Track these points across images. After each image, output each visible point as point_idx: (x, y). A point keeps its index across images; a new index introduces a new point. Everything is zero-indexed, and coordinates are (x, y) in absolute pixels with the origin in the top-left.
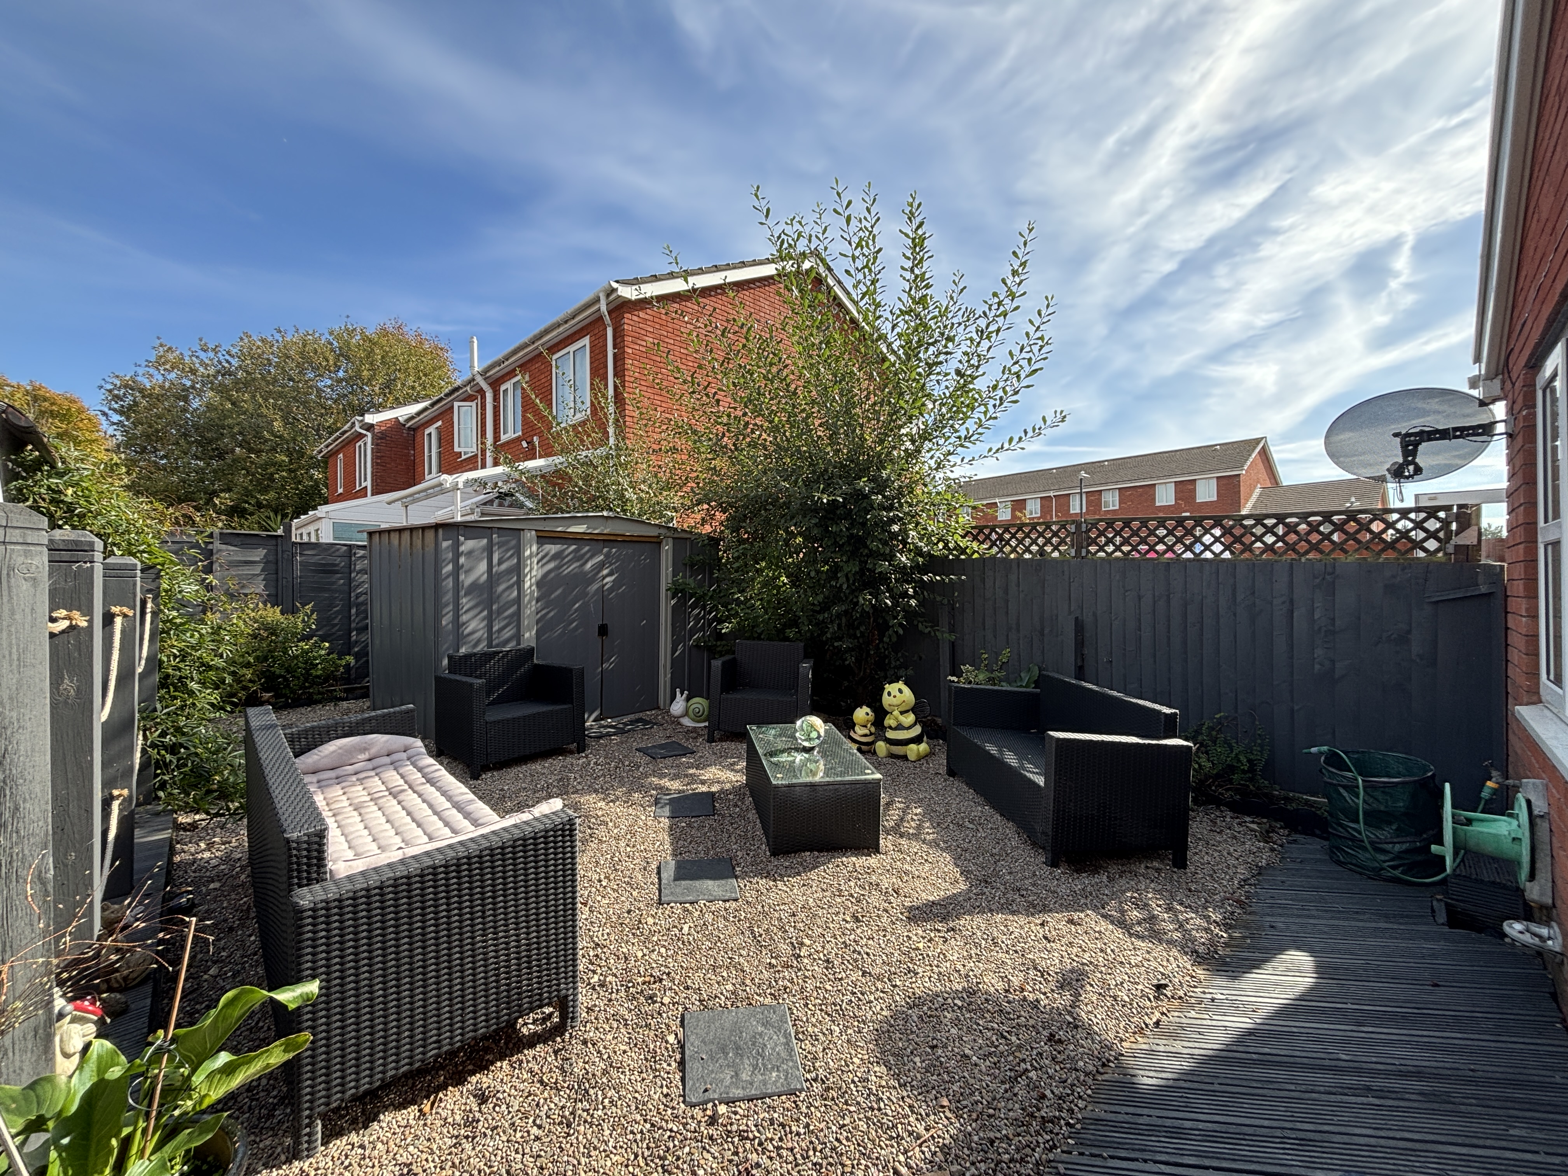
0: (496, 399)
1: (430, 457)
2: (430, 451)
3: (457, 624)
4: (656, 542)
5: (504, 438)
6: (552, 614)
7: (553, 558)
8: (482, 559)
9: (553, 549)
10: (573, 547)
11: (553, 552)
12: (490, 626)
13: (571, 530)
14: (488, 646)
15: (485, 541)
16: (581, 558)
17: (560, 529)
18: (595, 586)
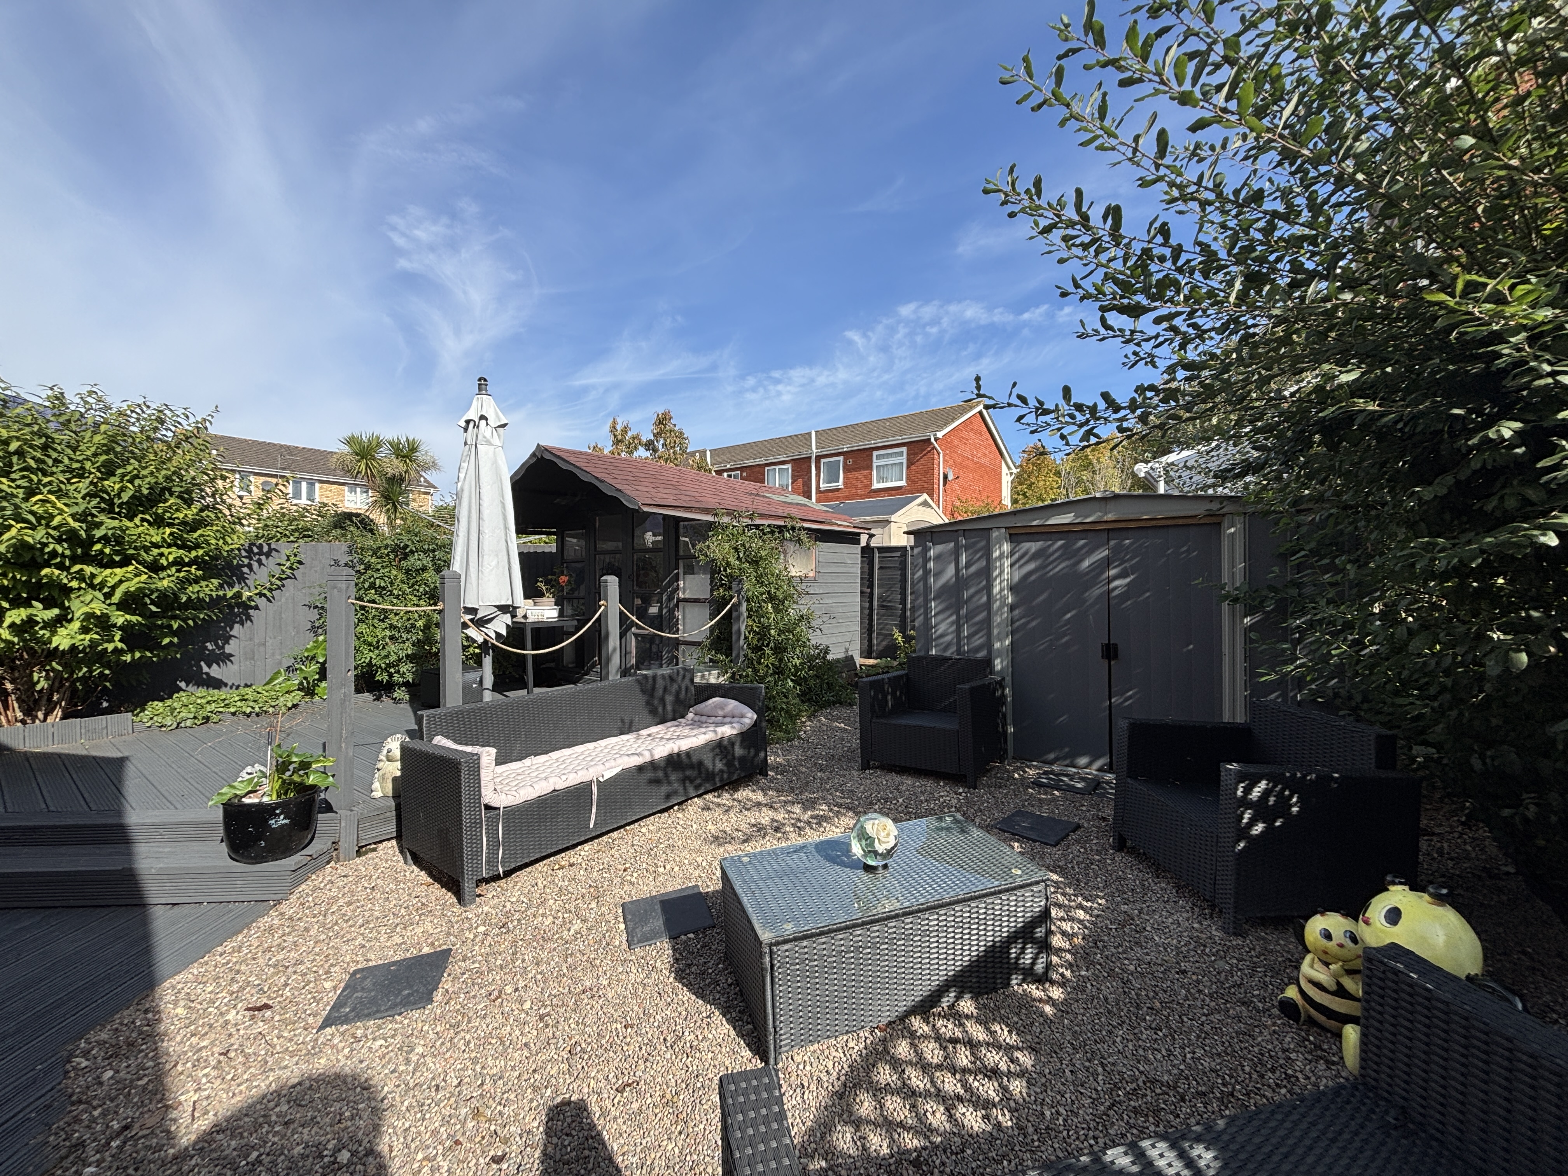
3: (928, 628)
6: (1034, 624)
7: (1034, 557)
8: (950, 563)
9: (1033, 547)
10: (1060, 543)
11: (1033, 550)
12: (959, 631)
13: (1051, 522)
14: (958, 651)
15: (952, 544)
16: (1072, 555)
17: (1035, 523)
18: (1097, 591)
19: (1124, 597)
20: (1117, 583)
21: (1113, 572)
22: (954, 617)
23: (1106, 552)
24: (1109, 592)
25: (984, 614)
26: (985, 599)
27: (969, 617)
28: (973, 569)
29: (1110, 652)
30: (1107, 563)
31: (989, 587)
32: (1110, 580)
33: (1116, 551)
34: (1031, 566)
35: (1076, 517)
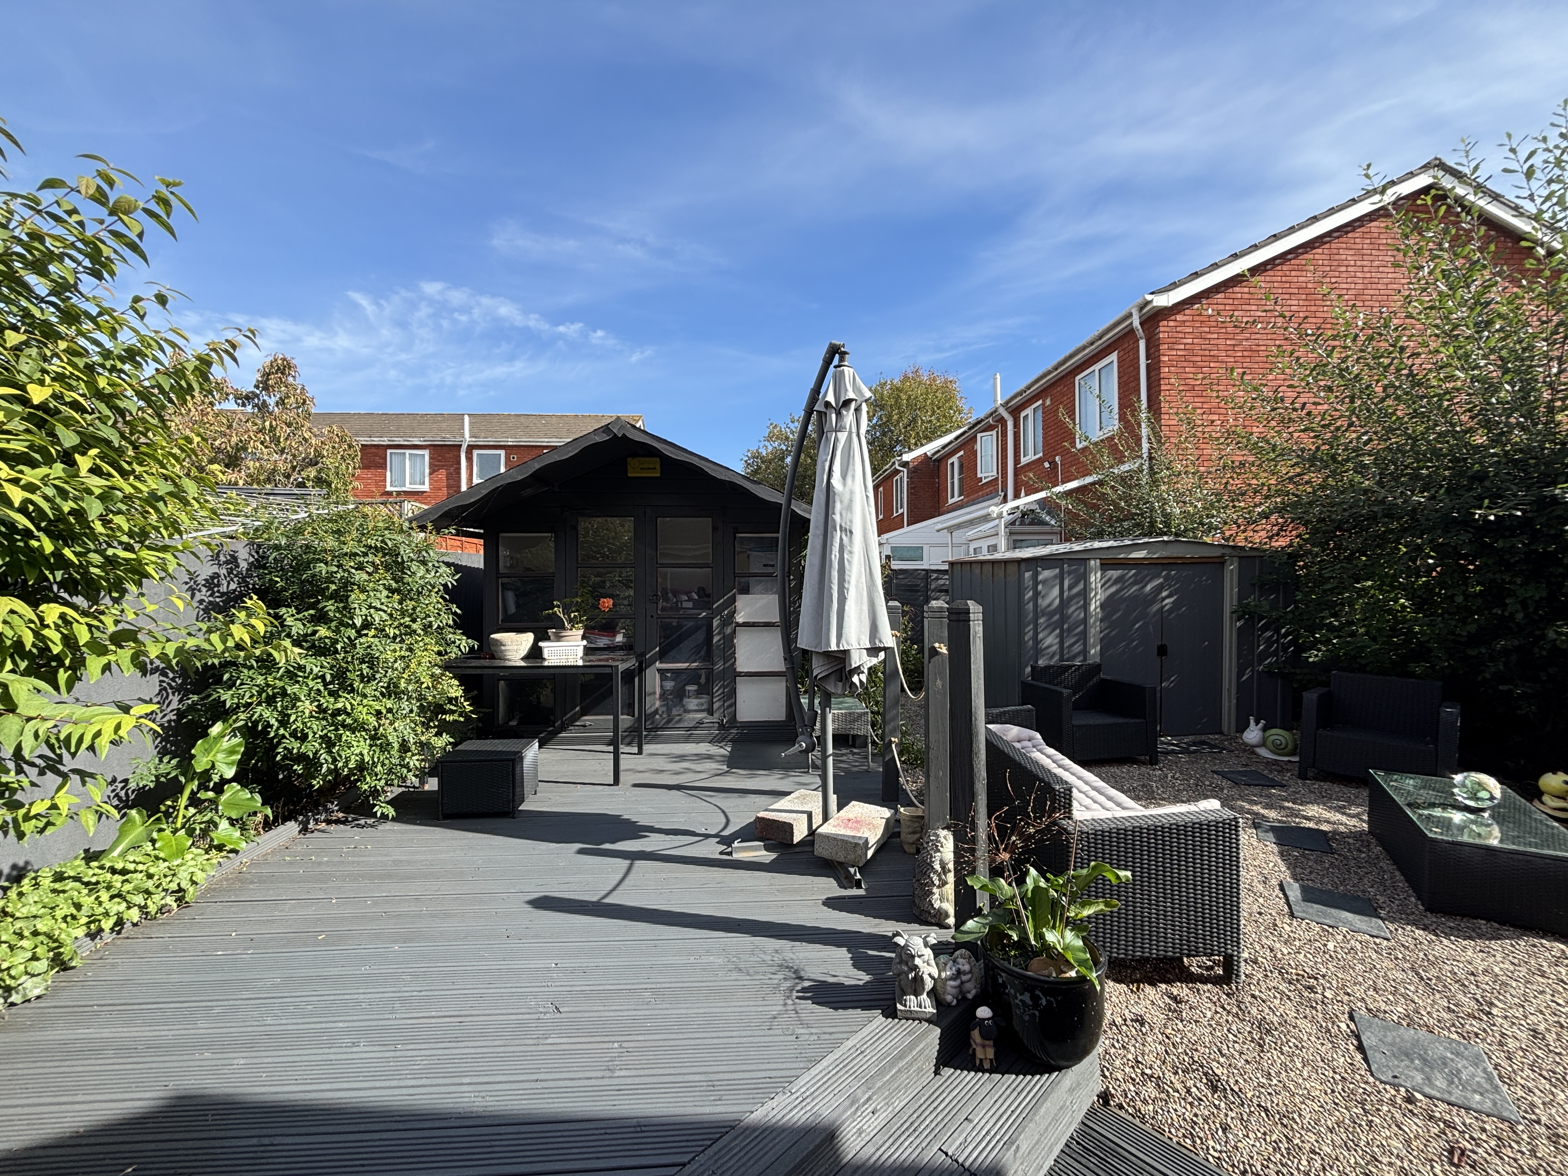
0: (1016, 425)
1: (953, 483)
2: (953, 478)
3: (1036, 641)
4: (1219, 563)
5: (1024, 461)
6: (1114, 633)
7: (1116, 582)
8: (1054, 586)
9: (1114, 574)
10: (1133, 572)
11: (1115, 577)
12: (1061, 643)
13: (1132, 556)
14: (1062, 659)
15: (1057, 570)
16: (1141, 581)
17: (1122, 556)
18: (1155, 607)
19: (1170, 611)
20: (1167, 601)
21: (1164, 594)
22: (1058, 631)
23: (1161, 580)
24: (1163, 607)
25: (1082, 627)
26: (1082, 615)
27: (1070, 630)
28: (1075, 590)
29: (1162, 651)
30: (1160, 588)
31: (1086, 607)
32: (1164, 599)
33: (1166, 578)
34: (1113, 589)
35: (1148, 553)
